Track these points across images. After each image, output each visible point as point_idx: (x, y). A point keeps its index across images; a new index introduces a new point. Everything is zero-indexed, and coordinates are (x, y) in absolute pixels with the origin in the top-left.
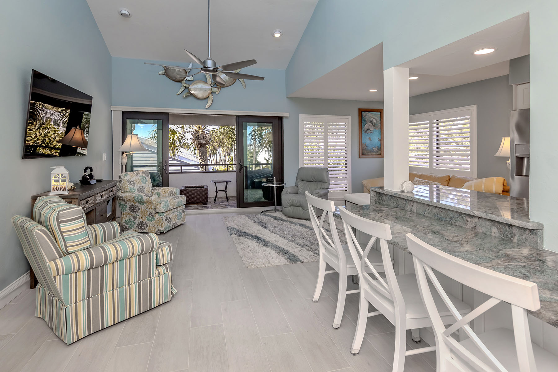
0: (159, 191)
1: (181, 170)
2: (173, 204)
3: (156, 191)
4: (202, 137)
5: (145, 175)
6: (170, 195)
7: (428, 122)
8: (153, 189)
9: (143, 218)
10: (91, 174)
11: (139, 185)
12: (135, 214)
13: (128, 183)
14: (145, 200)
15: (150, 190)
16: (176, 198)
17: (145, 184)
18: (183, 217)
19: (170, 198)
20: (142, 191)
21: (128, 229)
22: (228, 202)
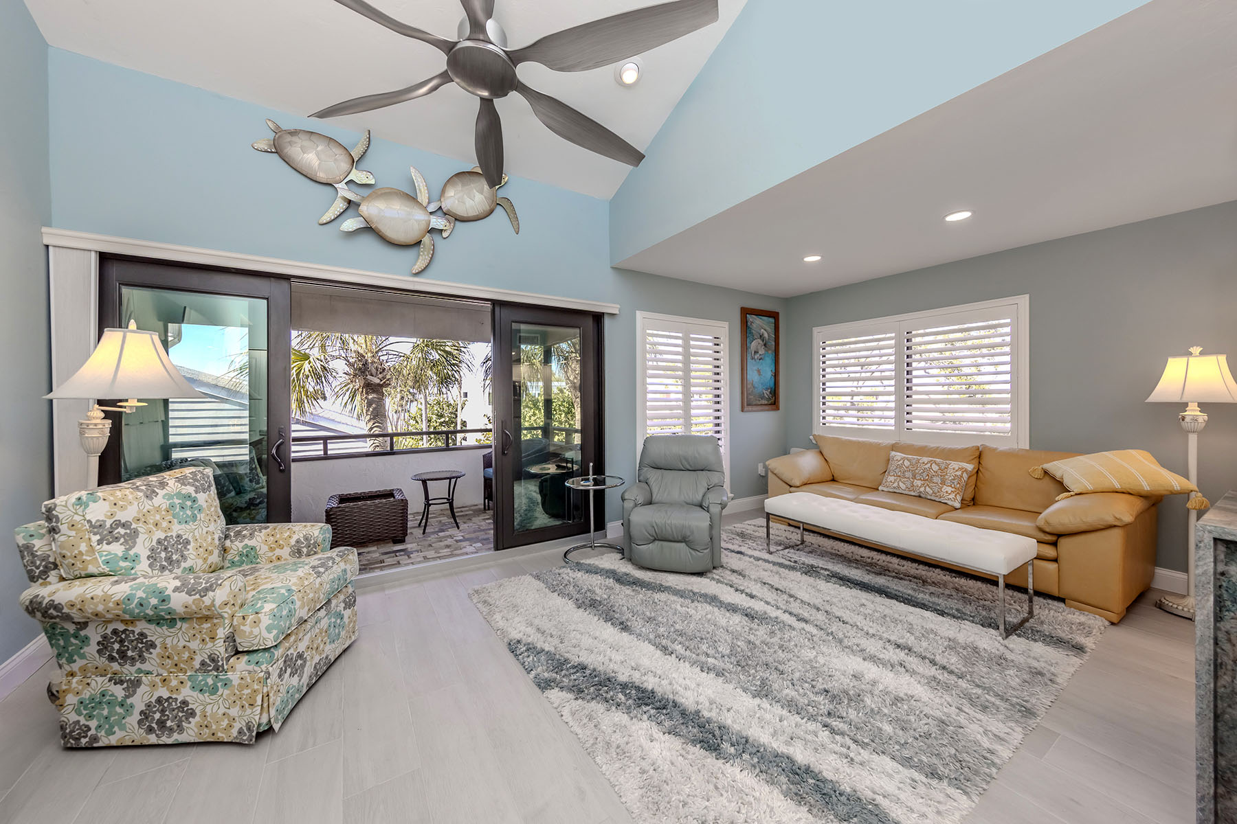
0: (252, 542)
1: (326, 449)
2: (311, 595)
3: (241, 542)
4: (374, 371)
5: (191, 490)
7: (893, 335)
8: (227, 537)
9: (174, 683)
11: (160, 535)
12: (129, 671)
13: (95, 538)
14: (181, 609)
15: (217, 542)
16: (322, 565)
17: (191, 526)
18: (349, 623)
19: (300, 572)
20: (174, 557)
21: (95, 739)
22: (458, 528)
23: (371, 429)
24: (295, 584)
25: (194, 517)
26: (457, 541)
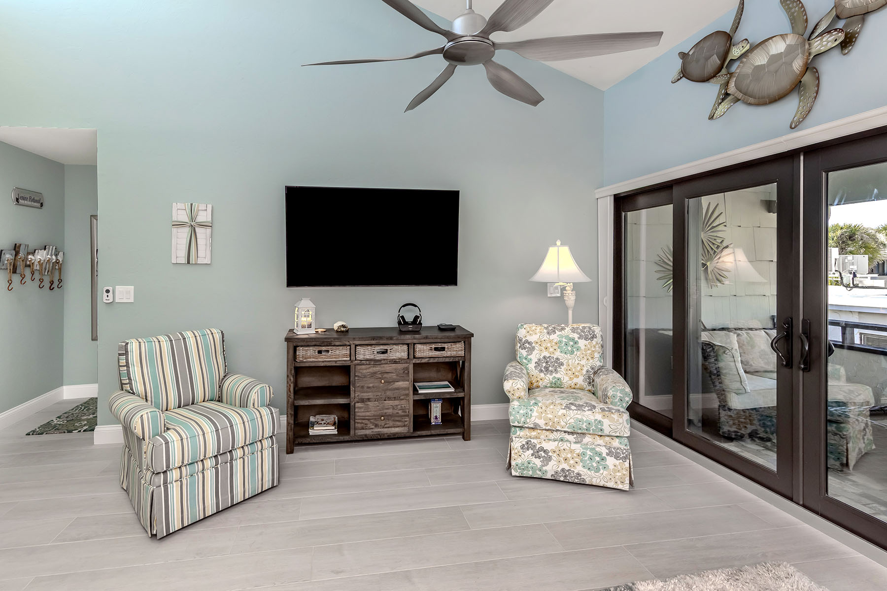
5: (576, 336)
18: (616, 471)
19: (559, 401)
25: (572, 352)
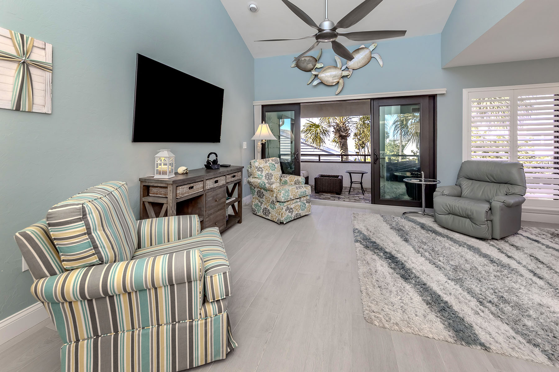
0: (286, 179)
2: (294, 193)
3: (284, 178)
4: (343, 130)
5: (274, 163)
6: (296, 184)
8: (281, 177)
9: (267, 205)
10: (217, 159)
11: (267, 172)
12: (261, 200)
13: (256, 170)
14: (267, 188)
15: (279, 177)
16: (300, 187)
17: (273, 171)
18: (308, 208)
19: (293, 187)
20: (270, 178)
21: (256, 213)
22: (364, 195)
23: (342, 153)
24: (290, 189)
26: (360, 199)
